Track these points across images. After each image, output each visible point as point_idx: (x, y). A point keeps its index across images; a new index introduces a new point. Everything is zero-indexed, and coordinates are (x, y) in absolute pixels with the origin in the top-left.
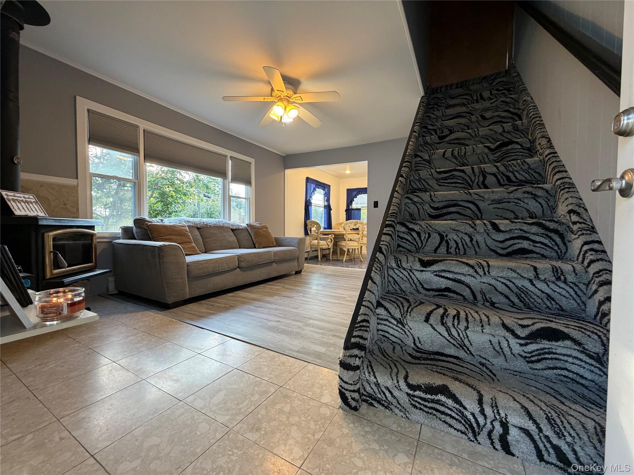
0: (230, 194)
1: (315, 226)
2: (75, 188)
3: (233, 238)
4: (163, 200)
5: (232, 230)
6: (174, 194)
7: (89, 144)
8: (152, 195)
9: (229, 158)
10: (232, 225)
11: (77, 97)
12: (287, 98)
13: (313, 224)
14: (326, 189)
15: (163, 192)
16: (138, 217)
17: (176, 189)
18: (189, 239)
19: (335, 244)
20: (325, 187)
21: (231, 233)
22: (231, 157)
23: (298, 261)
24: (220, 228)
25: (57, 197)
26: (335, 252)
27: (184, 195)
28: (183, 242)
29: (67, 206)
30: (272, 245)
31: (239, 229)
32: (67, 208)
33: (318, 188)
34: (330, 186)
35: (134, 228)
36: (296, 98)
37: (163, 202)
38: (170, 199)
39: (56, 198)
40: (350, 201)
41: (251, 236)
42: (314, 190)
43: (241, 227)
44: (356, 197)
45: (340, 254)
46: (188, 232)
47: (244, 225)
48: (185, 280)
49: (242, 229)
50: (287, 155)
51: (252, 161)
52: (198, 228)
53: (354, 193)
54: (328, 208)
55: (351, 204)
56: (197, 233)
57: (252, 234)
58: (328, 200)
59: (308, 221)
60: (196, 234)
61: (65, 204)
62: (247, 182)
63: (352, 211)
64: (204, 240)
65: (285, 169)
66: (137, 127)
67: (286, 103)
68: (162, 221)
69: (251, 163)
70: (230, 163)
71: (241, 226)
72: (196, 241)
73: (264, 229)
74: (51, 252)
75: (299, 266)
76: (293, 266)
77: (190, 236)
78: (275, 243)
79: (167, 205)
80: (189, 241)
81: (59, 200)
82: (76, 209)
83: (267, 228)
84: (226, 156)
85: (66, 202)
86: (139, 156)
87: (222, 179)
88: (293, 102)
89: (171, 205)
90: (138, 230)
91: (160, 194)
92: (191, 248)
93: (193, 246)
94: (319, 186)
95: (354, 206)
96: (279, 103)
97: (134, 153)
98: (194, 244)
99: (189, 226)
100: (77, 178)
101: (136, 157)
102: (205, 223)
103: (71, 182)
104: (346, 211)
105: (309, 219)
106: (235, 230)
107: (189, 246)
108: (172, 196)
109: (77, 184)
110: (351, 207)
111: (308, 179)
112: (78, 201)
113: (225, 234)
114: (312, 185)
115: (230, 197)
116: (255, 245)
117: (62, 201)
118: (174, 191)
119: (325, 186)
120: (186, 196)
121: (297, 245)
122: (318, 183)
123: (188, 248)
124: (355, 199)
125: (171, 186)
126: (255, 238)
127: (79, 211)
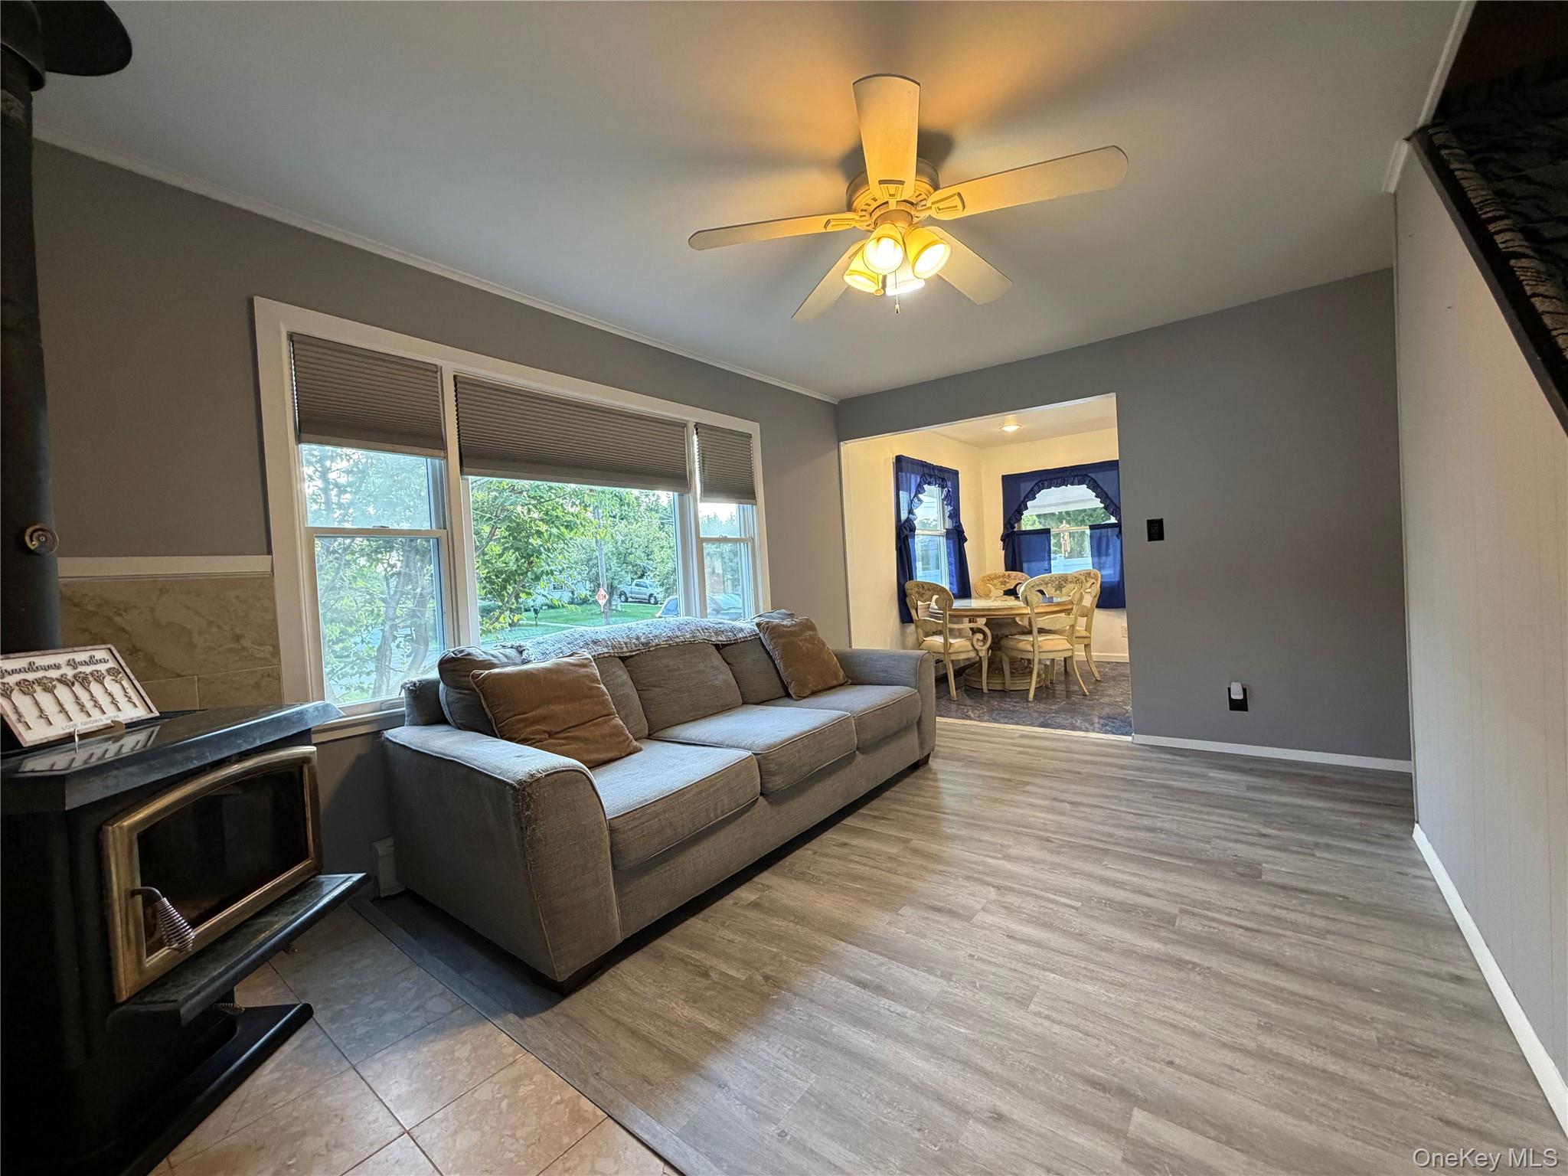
0: (702, 536)
1: (935, 597)
2: (266, 582)
3: (723, 677)
4: (520, 544)
5: (717, 646)
6: (543, 528)
7: (299, 440)
8: (492, 534)
9: (691, 426)
10: (717, 633)
11: (258, 301)
12: (907, 207)
13: (929, 593)
14: (949, 484)
15: (518, 524)
16: (450, 651)
17: (547, 514)
18: (604, 703)
19: (996, 646)
20: (945, 478)
21: (716, 659)
22: (697, 426)
23: (919, 729)
24: (685, 648)
25: (211, 618)
26: (995, 667)
27: (567, 527)
28: (586, 719)
29: (246, 643)
30: (835, 683)
31: (736, 643)
32: (244, 649)
33: (929, 484)
34: (956, 473)
35: (442, 685)
36: (941, 205)
37: (517, 549)
38: (535, 541)
39: (210, 623)
40: (1013, 509)
41: (773, 662)
42: (919, 489)
43: (740, 635)
44: (1034, 498)
45: (1012, 673)
46: (597, 681)
47: (747, 625)
48: (608, 885)
49: (745, 641)
50: (841, 401)
51: (752, 428)
52: (623, 659)
53: (1026, 487)
54: (956, 536)
55: (1019, 520)
56: (623, 675)
57: (776, 655)
58: (955, 515)
59: (908, 585)
60: (619, 681)
61: (238, 638)
62: (743, 492)
63: (1023, 537)
64: (646, 694)
65: (840, 440)
66: (435, 370)
67: (902, 225)
68: (521, 653)
69: (750, 436)
70: (696, 443)
71: (742, 630)
72: (621, 704)
73: (808, 633)
74: (133, 893)
75: (922, 744)
76: (907, 749)
77: (604, 694)
78: (841, 673)
79: (529, 556)
80: (604, 713)
81: (218, 627)
82: (271, 649)
83: (812, 628)
84: (684, 425)
85: (238, 631)
86: (446, 458)
87: (676, 494)
88: (932, 221)
89: (537, 557)
90: (454, 695)
91: (508, 529)
92: (611, 735)
93: (616, 726)
94: (931, 476)
95: (1029, 521)
96: (885, 228)
97: (430, 451)
98: (619, 721)
99: (598, 659)
100: (270, 552)
101: (437, 461)
102: (643, 640)
103: (252, 564)
104: (1005, 538)
105: (911, 578)
106: (724, 646)
107: (606, 730)
108: (539, 533)
109: (269, 570)
110: (1020, 526)
111: (899, 460)
112: (275, 620)
113: (701, 667)
114: (913, 477)
115: (701, 541)
116: (785, 688)
117: (228, 628)
118: (542, 520)
119: (946, 476)
120: (571, 530)
121: (912, 680)
122: (926, 471)
123: (603, 737)
124: (1029, 504)
125: (536, 507)
126: (786, 666)
127: (279, 653)
